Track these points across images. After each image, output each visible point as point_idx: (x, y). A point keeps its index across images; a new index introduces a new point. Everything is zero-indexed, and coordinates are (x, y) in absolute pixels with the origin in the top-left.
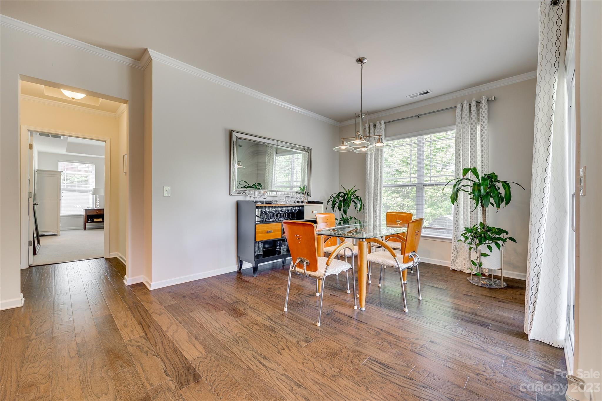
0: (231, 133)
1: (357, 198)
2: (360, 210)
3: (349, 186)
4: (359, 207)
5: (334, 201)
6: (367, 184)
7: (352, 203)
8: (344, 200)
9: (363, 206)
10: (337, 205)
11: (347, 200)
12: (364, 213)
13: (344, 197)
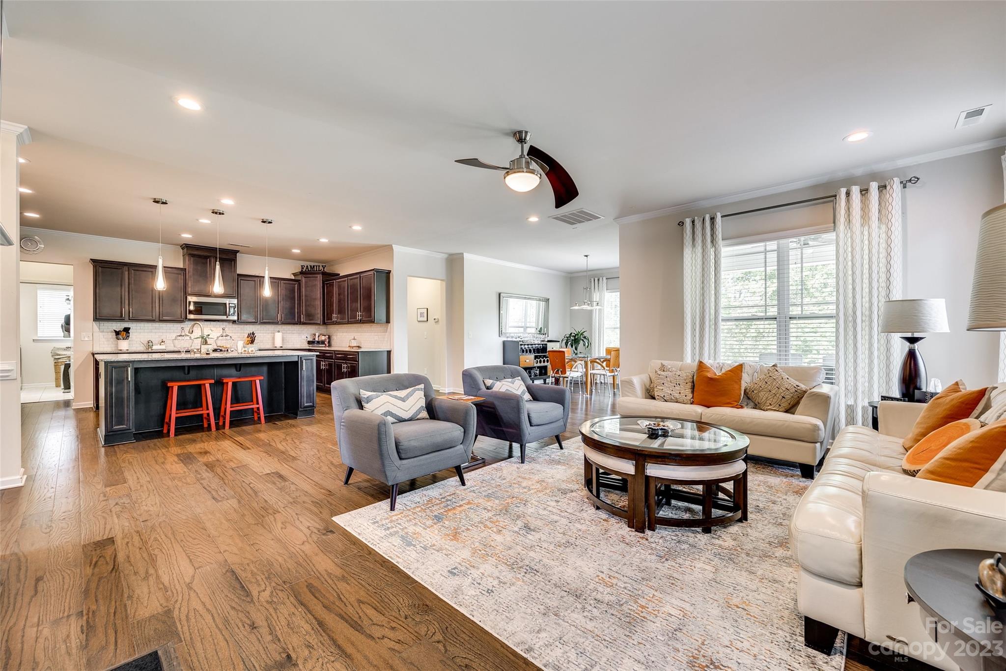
0: (500, 295)
1: (585, 337)
2: (587, 347)
3: (578, 329)
4: (587, 344)
5: (567, 340)
6: (593, 327)
7: (581, 341)
8: (575, 339)
9: (590, 344)
10: (570, 343)
11: (577, 339)
12: (591, 349)
13: (575, 337)
